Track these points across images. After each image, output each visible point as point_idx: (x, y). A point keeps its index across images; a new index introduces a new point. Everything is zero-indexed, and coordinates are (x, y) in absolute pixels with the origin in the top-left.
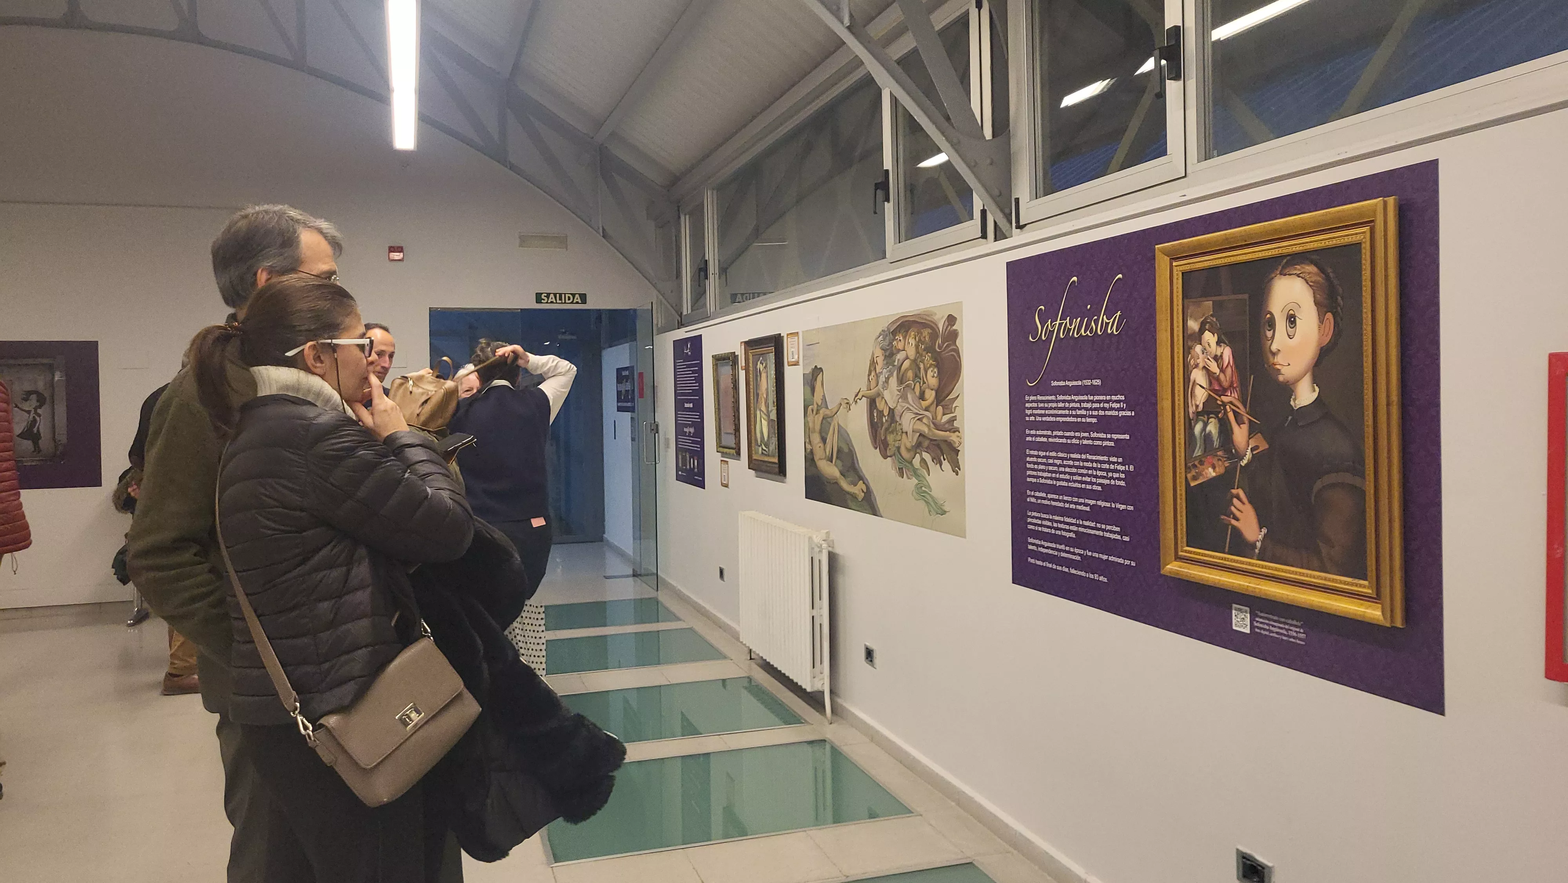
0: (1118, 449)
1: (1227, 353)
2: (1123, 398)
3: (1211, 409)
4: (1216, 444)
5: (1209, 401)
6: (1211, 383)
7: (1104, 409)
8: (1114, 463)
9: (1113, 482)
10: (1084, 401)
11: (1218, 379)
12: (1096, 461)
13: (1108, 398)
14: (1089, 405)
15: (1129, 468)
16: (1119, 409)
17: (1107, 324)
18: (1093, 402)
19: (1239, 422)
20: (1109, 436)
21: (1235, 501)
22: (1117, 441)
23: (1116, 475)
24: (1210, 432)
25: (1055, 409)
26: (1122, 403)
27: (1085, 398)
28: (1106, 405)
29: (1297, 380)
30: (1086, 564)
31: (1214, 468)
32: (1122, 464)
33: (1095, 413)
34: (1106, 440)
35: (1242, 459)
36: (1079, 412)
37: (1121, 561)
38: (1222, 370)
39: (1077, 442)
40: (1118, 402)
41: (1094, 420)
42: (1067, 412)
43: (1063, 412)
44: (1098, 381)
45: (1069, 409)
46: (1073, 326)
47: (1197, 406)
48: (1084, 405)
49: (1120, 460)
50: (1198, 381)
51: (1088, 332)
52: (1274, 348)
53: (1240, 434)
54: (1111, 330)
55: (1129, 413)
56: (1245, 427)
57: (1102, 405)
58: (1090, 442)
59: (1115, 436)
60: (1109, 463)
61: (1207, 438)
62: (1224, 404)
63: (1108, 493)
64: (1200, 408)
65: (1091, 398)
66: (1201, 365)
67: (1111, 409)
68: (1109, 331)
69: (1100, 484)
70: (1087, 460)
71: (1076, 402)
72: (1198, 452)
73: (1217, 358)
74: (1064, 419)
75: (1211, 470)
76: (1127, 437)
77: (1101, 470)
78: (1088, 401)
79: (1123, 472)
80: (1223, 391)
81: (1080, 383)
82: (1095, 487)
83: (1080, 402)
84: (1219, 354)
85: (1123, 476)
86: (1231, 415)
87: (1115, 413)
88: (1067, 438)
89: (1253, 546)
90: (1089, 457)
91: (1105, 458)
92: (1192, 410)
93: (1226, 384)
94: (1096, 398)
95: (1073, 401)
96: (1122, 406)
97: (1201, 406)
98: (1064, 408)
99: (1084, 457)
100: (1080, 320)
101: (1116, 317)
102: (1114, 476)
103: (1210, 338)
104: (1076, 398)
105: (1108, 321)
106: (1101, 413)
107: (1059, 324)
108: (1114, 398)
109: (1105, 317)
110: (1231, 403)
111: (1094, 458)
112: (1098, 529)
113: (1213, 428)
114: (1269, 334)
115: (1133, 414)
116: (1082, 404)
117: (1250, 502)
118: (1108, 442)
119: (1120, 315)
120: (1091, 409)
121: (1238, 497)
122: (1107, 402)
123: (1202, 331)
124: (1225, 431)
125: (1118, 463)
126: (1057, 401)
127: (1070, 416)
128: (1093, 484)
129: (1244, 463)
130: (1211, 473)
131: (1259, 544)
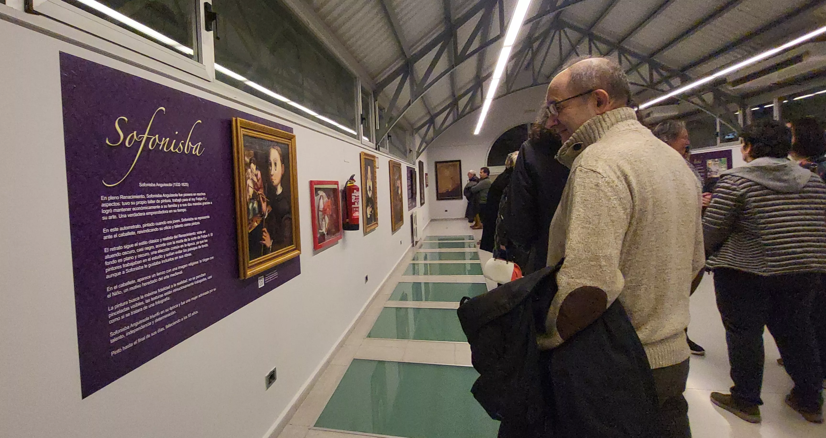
0: (203, 226)
1: (259, 173)
2: (204, 194)
3: (255, 197)
4: (257, 212)
5: (254, 193)
6: (254, 186)
7: (191, 202)
8: (200, 235)
9: (200, 247)
10: (175, 198)
11: (256, 184)
12: (186, 238)
13: (195, 194)
14: (179, 200)
15: (210, 235)
16: (202, 201)
17: (192, 148)
18: (182, 198)
19: (264, 201)
20: (196, 219)
21: (264, 233)
22: (201, 221)
23: (201, 242)
24: (255, 207)
25: (144, 205)
26: (204, 198)
27: (176, 195)
28: (193, 199)
29: (277, 185)
30: (180, 312)
31: (257, 222)
32: (205, 234)
33: (185, 205)
34: (194, 221)
35: (265, 216)
36: (170, 206)
37: (207, 292)
38: (258, 180)
39: (170, 227)
40: (202, 196)
41: (184, 210)
42: (158, 207)
43: (154, 207)
44: (186, 184)
45: (160, 204)
46: (162, 143)
47: (250, 196)
48: (175, 200)
49: (204, 232)
50: (250, 185)
51: (177, 150)
52: (272, 173)
53: (264, 205)
54: (195, 152)
55: (209, 203)
56: (265, 203)
57: (190, 199)
58: (181, 226)
59: (200, 218)
60: (197, 236)
61: (254, 209)
62: (259, 195)
63: (196, 255)
64: (251, 197)
65: (181, 195)
66: (251, 178)
67: (197, 201)
68: (193, 153)
69: (190, 252)
70: (179, 239)
71: (167, 199)
72: (251, 217)
73: (256, 175)
74: (155, 213)
75: (256, 223)
76: (208, 217)
77: (191, 242)
78: (178, 198)
79: (206, 239)
80: (258, 190)
81: (170, 185)
82: (186, 255)
83: (171, 198)
84: (257, 174)
85: (206, 241)
86: (261, 199)
87: (199, 204)
88: (158, 227)
89: (269, 248)
90: (180, 236)
91: (194, 233)
92: (248, 197)
93: (259, 186)
94: (185, 195)
95: (164, 198)
96: (204, 199)
97: (251, 196)
98: (156, 204)
99: (176, 237)
100: (169, 141)
101: (198, 145)
102: (201, 243)
103: (253, 166)
104: (168, 196)
105: (192, 146)
106: (190, 205)
107: (147, 138)
108: (198, 194)
109: (190, 143)
110: (261, 194)
111: (184, 235)
112: (190, 282)
113: (256, 205)
114: (270, 168)
115: (211, 203)
116: (173, 200)
117: (268, 232)
118: (196, 223)
119: (201, 145)
120: (181, 203)
121: (264, 231)
122: (194, 197)
123: (250, 163)
124: (260, 206)
125: (203, 234)
126: (147, 199)
127: (161, 210)
128: (183, 254)
129: (266, 217)
130: (256, 224)
131: (271, 247)
